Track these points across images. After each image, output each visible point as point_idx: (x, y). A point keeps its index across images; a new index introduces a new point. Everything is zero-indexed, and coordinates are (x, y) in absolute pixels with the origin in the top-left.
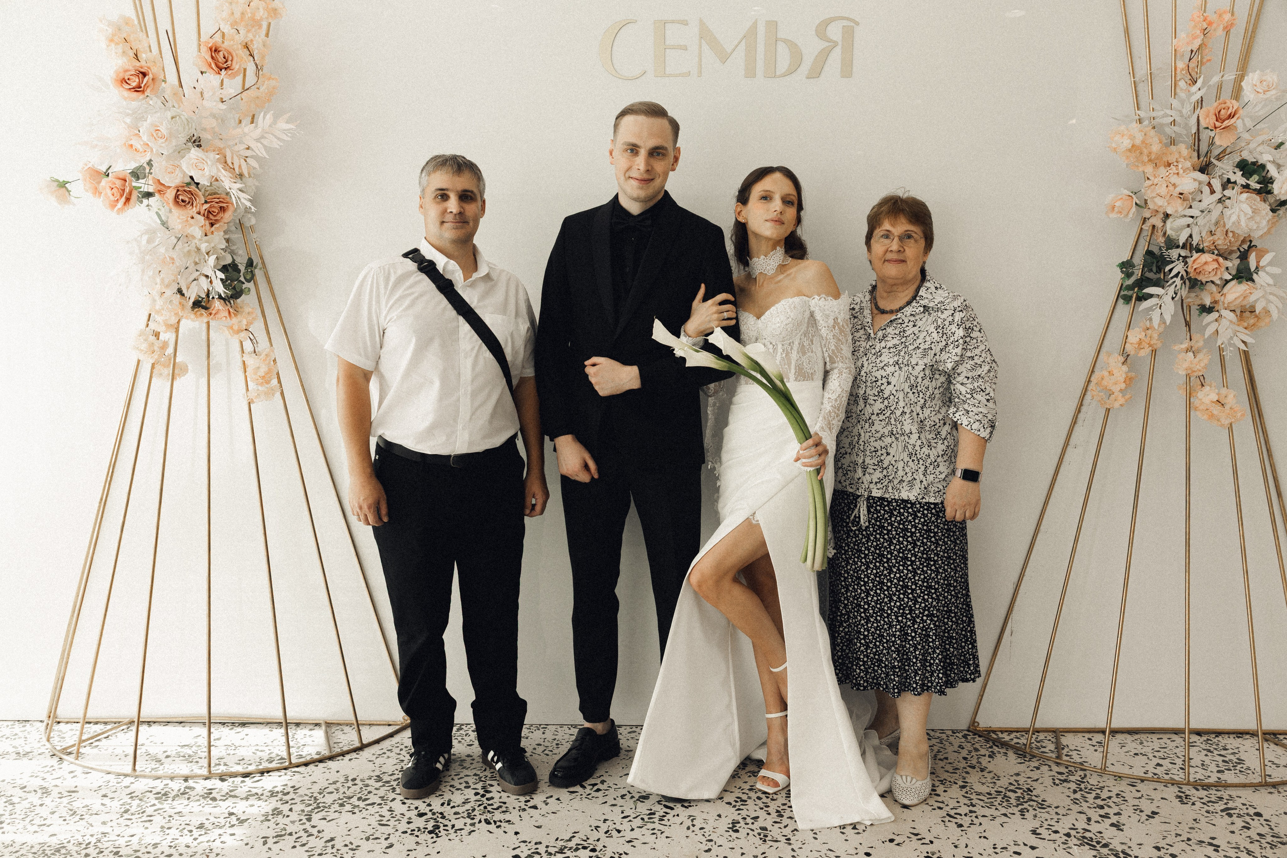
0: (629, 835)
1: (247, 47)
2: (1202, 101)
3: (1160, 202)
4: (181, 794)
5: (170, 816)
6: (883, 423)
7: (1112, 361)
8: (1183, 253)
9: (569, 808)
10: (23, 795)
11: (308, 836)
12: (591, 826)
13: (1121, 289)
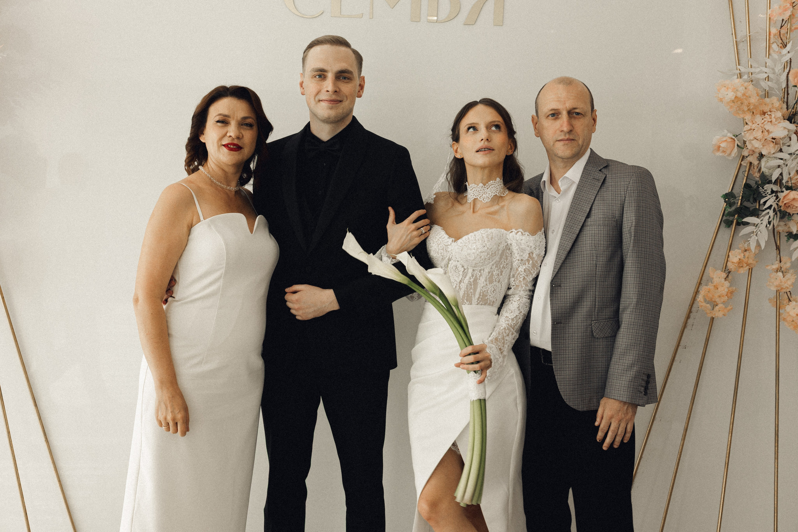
2: (791, 62)
3: (757, 144)
7: (718, 276)
8: (775, 188)
13: (723, 216)
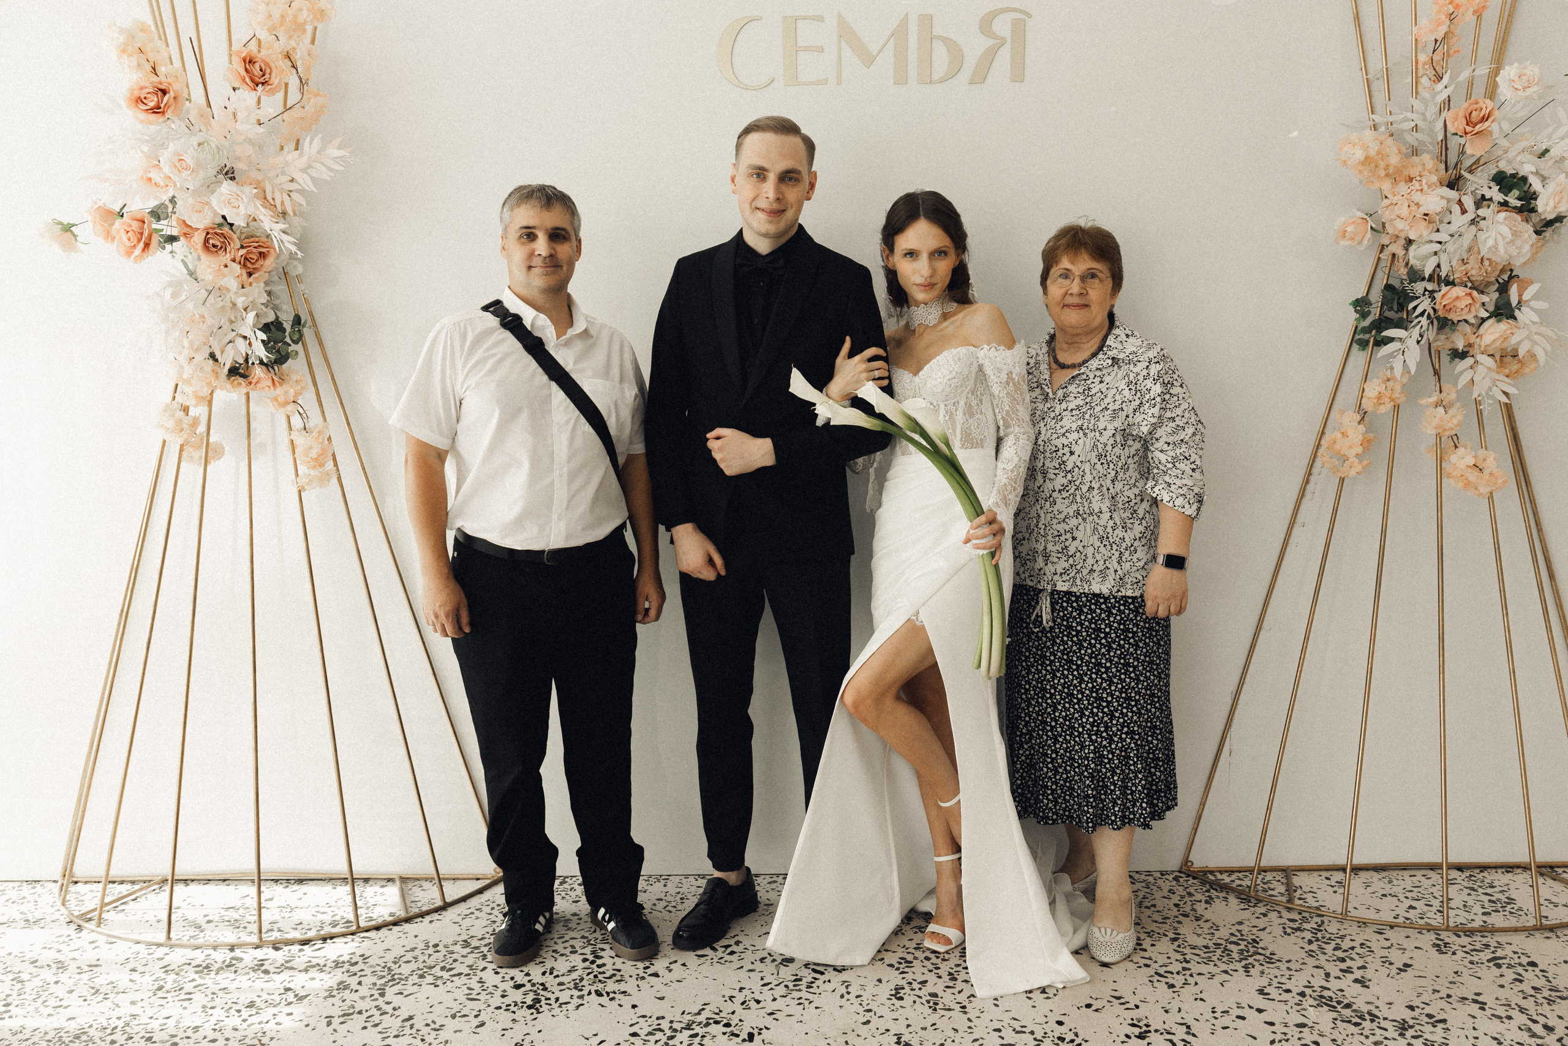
0: (771, 1006)
1: (288, 56)
2: (1449, 101)
3: (1400, 225)
4: (228, 966)
5: (213, 993)
6: (1066, 501)
7: (1346, 419)
8: (1430, 286)
9: (696, 974)
10: (35, 971)
11: (381, 1015)
12: (724, 996)
13: (1355, 332)
